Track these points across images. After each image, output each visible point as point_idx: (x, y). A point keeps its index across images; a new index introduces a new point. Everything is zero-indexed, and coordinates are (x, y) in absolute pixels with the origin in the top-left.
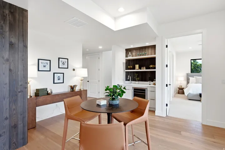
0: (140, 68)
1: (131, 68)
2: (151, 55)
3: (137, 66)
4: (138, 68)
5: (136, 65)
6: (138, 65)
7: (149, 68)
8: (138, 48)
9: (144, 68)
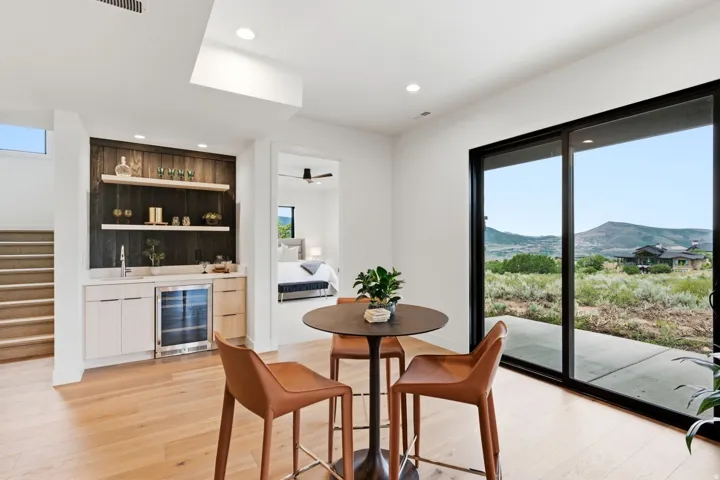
0: (167, 219)
1: (127, 218)
2: (204, 181)
3: (156, 213)
4: (159, 219)
5: (152, 210)
6: (159, 210)
7: (204, 223)
8: (153, 150)
9: (187, 220)
